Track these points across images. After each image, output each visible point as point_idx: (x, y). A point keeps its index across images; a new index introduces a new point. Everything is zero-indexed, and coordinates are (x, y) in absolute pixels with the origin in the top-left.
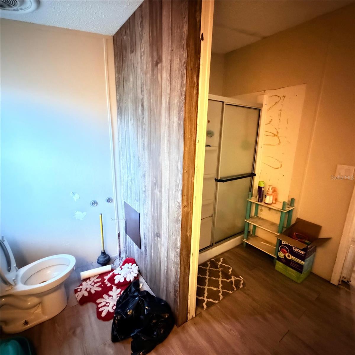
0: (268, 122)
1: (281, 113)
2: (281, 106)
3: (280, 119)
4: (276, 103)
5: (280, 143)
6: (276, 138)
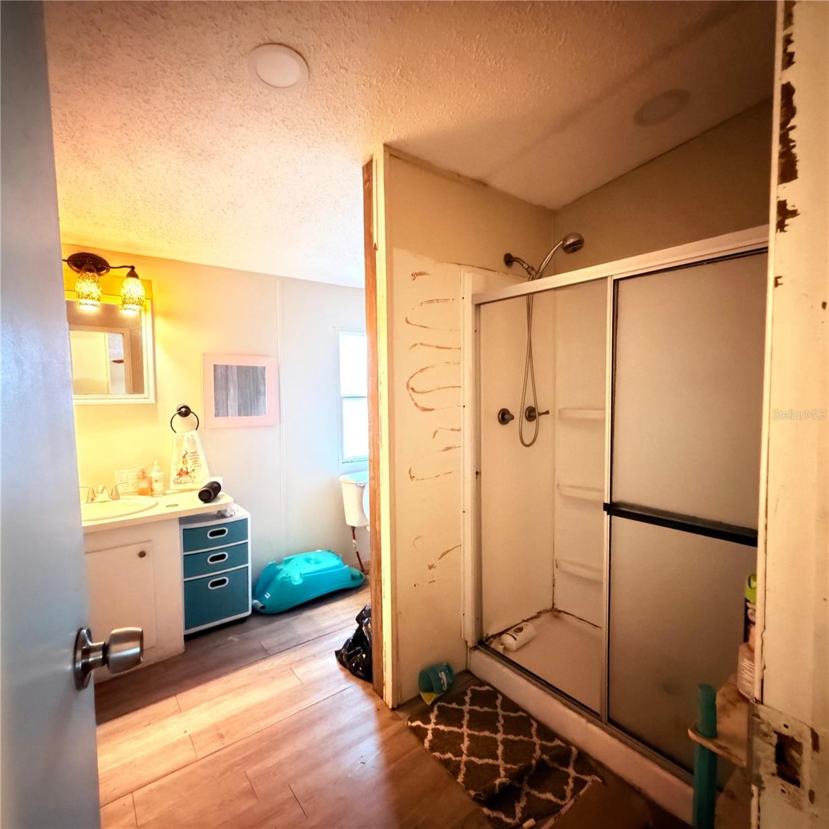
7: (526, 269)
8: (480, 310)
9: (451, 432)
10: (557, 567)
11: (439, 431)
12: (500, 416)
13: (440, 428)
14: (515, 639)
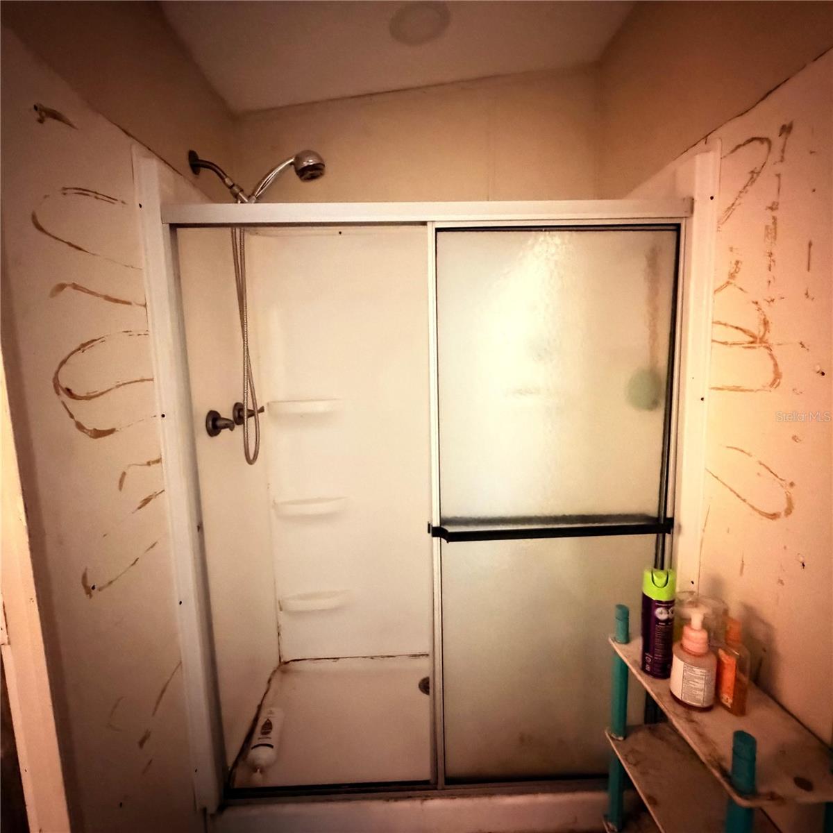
0: (725, 278)
1: (774, 218)
2: (776, 179)
3: (774, 251)
4: (754, 174)
5: (777, 375)
6: (761, 352)
7: (231, 187)
8: (176, 235)
9: (147, 467)
10: (281, 609)
11: (129, 472)
12: (210, 423)
13: (129, 466)
14: (271, 746)
